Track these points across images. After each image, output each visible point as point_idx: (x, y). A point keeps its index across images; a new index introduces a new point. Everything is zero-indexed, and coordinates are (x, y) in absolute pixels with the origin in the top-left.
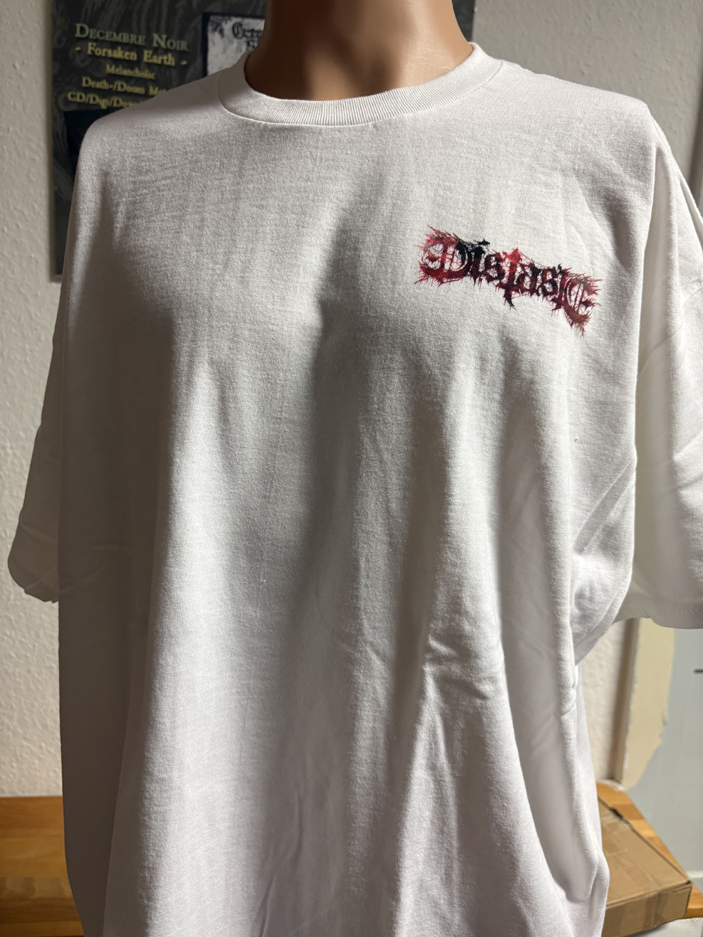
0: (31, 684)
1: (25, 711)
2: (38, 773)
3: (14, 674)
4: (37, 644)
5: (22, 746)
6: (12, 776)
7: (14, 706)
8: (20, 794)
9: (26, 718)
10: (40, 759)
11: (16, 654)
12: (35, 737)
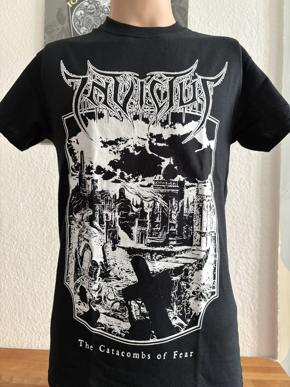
0: (24, 300)
1: (21, 311)
2: (24, 339)
3: (18, 296)
4: (27, 283)
5: (19, 327)
6: (14, 340)
7: (17, 309)
8: (17, 348)
9: (21, 314)
10: (25, 332)
11: (19, 287)
12: (24, 323)
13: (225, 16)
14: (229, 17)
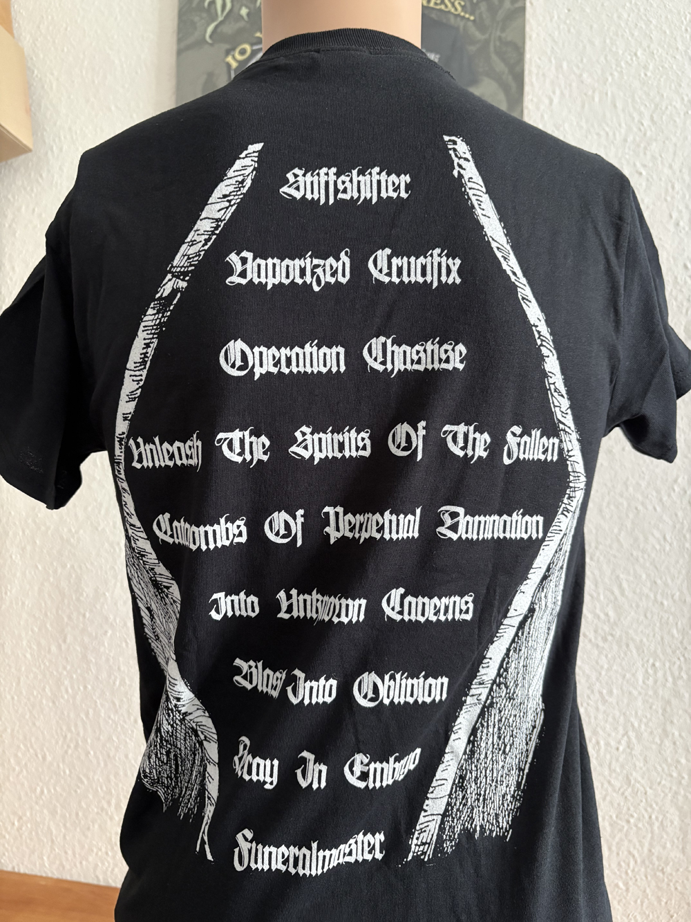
13: (626, 54)
14: (636, 54)
